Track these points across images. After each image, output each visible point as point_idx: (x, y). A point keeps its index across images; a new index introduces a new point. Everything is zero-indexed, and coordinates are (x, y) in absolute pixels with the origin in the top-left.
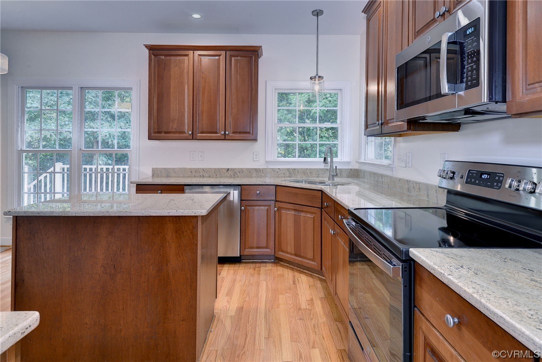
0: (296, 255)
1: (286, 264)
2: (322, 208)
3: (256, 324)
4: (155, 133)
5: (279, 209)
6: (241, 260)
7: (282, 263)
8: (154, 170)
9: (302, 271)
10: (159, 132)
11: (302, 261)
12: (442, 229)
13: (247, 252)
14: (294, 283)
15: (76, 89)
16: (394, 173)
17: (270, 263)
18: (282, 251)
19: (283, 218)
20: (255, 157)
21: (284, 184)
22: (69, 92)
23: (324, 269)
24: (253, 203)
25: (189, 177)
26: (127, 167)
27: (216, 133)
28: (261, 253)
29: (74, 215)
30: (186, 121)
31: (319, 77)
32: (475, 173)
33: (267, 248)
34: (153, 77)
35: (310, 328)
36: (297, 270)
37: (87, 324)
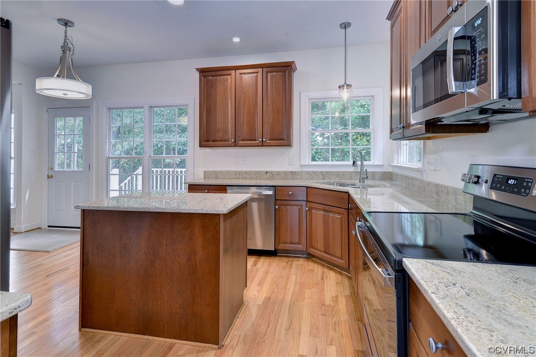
0: (325, 252)
1: (317, 260)
2: (348, 209)
3: (279, 315)
4: (205, 141)
5: (310, 209)
6: (276, 253)
7: (314, 259)
8: (205, 172)
9: (332, 268)
10: (208, 141)
11: (331, 259)
12: (469, 237)
13: (281, 246)
14: (322, 279)
15: (147, 108)
16: (424, 176)
17: (302, 258)
18: (313, 248)
19: (314, 217)
20: (290, 161)
21: (314, 185)
22: (142, 110)
23: (351, 267)
24: (286, 203)
25: (234, 178)
26: (184, 170)
27: (255, 140)
28: (294, 249)
29: (123, 210)
30: (230, 130)
31: (348, 85)
32: (501, 178)
33: (299, 243)
34: (203, 94)
35: (330, 325)
36: (327, 266)
37: (133, 300)
